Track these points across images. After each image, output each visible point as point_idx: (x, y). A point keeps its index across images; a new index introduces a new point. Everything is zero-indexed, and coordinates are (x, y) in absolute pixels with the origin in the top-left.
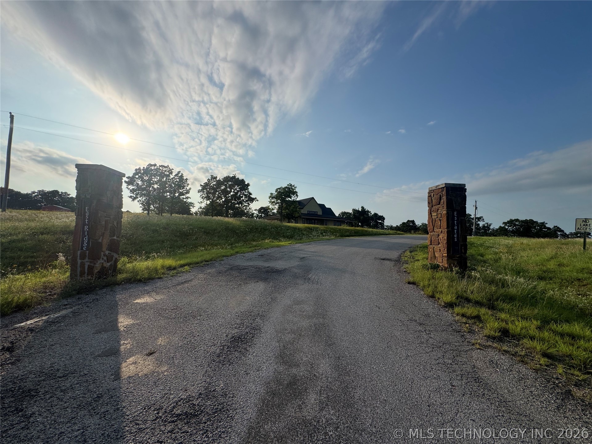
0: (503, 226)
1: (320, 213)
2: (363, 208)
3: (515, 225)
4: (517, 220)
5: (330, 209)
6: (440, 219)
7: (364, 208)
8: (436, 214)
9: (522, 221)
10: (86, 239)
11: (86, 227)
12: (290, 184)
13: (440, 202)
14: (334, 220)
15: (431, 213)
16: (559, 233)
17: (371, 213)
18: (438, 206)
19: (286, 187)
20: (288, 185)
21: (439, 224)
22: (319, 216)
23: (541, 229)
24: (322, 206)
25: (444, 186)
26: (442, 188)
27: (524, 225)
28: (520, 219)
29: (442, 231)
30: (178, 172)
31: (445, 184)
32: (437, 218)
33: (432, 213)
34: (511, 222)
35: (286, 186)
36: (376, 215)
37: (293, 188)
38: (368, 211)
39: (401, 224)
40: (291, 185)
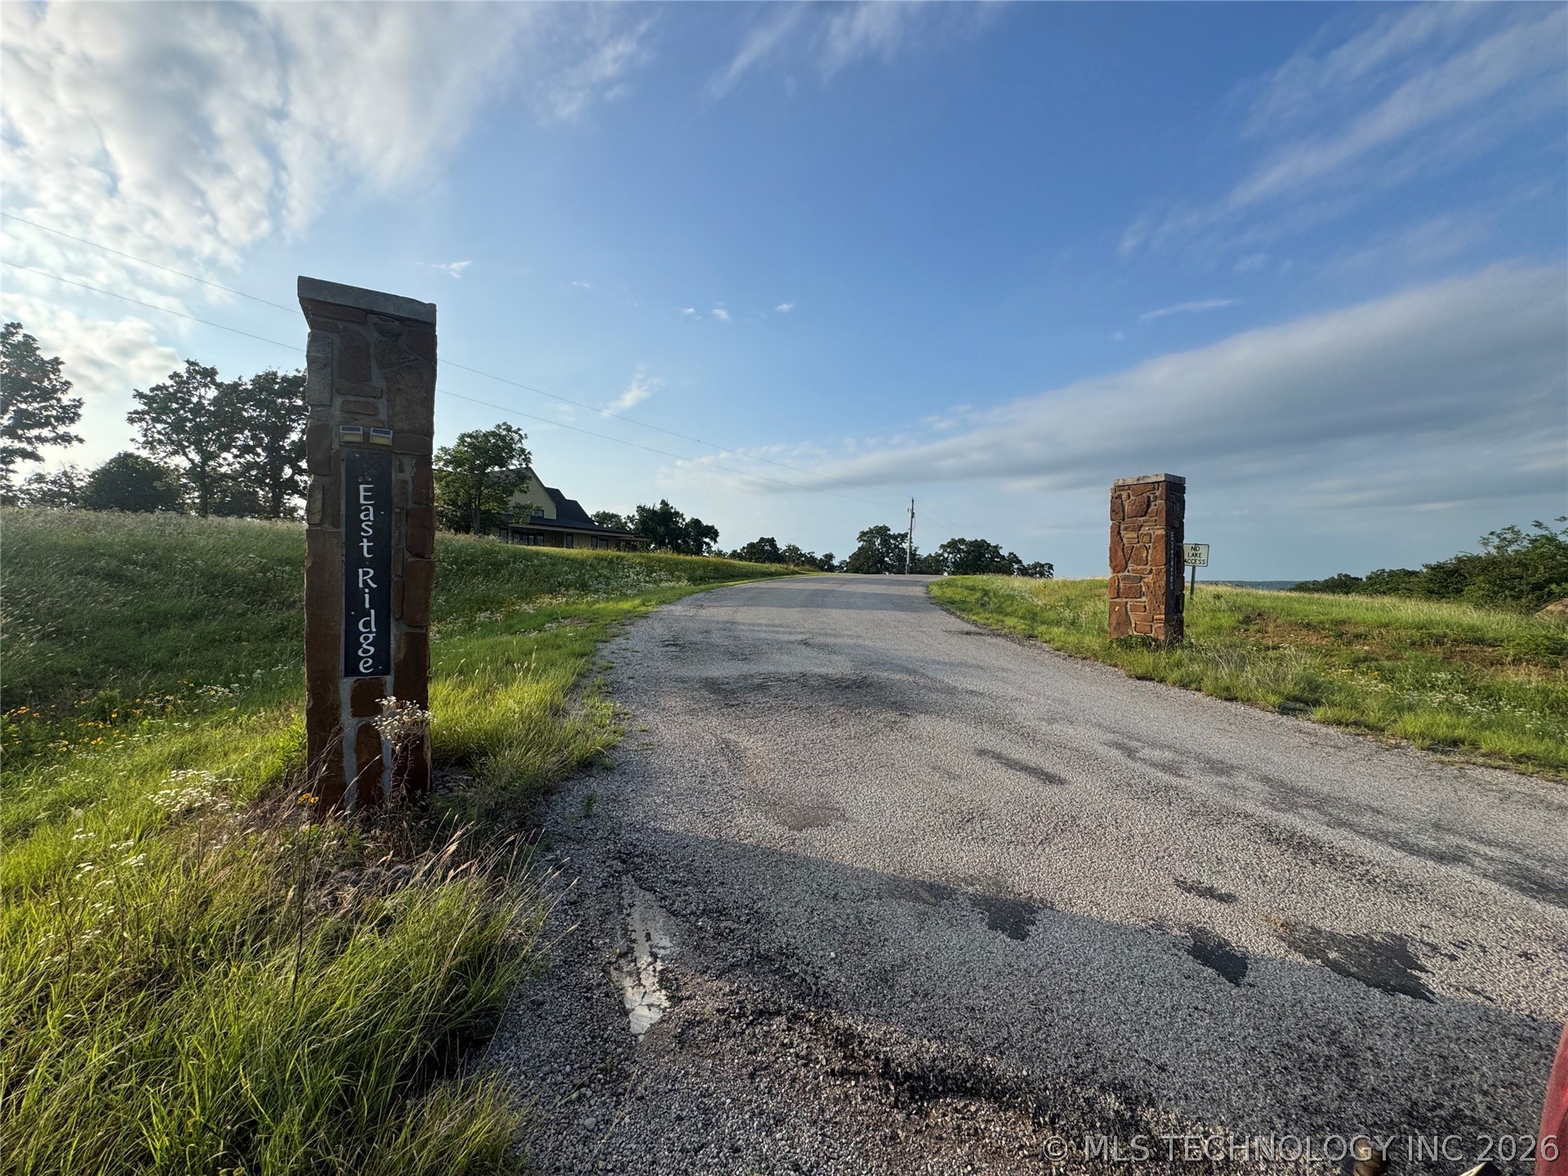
0: (941, 552)
1: (551, 513)
2: (664, 503)
3: (959, 551)
4: (962, 541)
5: (575, 503)
6: (1147, 545)
7: (667, 505)
8: (1135, 535)
9: (972, 544)
10: (367, 625)
11: (366, 573)
12: (504, 424)
13: (1147, 512)
14: (593, 536)
15: (1119, 533)
16: (1016, 566)
17: (684, 520)
18: (1142, 519)
19: (493, 434)
20: (499, 426)
21: (1145, 555)
22: (549, 522)
23: (992, 558)
24: (555, 494)
25: (1163, 479)
26: (1153, 483)
27: (973, 551)
28: (968, 539)
29: (1151, 570)
30: (7, 326)
31: (1166, 475)
32: (1138, 542)
33: (1122, 533)
34: (953, 545)
35: (493, 429)
36: (696, 523)
37: (516, 437)
38: (677, 514)
39: (744, 548)
40: (509, 429)
